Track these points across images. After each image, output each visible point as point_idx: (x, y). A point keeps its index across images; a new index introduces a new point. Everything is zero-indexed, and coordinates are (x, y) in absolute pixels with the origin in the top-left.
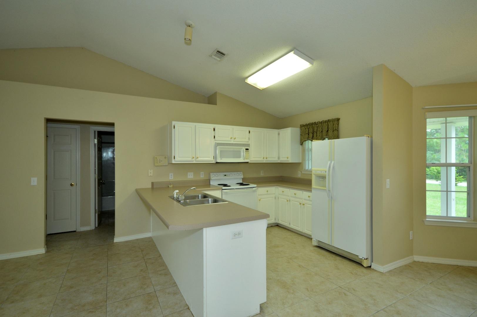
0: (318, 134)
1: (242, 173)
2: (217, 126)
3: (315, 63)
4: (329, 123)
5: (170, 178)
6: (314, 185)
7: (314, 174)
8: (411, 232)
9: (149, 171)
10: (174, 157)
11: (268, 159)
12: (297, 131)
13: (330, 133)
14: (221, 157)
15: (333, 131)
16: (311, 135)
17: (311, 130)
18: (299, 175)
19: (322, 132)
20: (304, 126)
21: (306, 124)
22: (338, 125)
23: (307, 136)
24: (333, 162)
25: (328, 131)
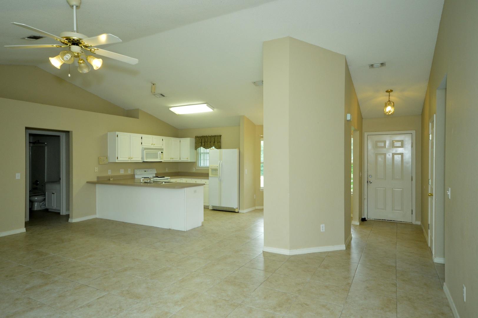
0: (208, 144)
1: (155, 169)
2: (144, 136)
3: (215, 110)
4: (215, 137)
5: (109, 174)
6: (210, 175)
7: (211, 168)
8: (255, 195)
9: (96, 168)
10: (117, 157)
11: (174, 159)
12: (193, 140)
13: (216, 143)
14: (147, 158)
15: (218, 143)
16: (203, 144)
17: (203, 141)
18: (194, 170)
19: (210, 142)
20: (198, 137)
21: (200, 136)
22: (220, 139)
23: (200, 144)
24: (221, 162)
25: (214, 142)
